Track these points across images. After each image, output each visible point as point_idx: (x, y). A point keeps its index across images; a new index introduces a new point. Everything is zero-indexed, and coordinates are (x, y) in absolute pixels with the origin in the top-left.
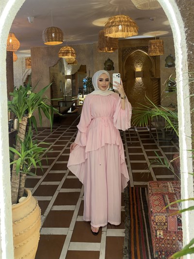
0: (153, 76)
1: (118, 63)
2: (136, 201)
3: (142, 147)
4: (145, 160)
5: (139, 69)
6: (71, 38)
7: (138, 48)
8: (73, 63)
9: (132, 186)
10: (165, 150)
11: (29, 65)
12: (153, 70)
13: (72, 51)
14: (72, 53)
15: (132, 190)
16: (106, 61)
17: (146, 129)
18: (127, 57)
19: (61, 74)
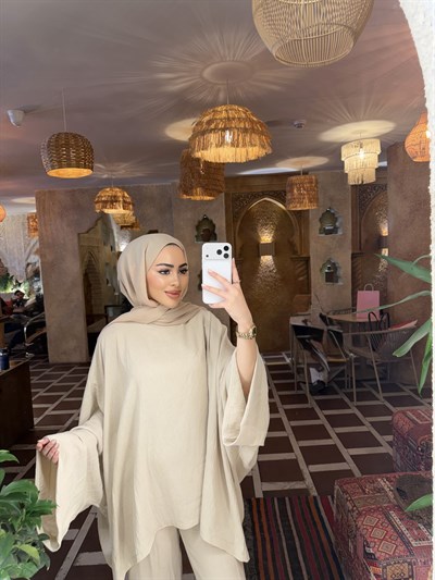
0: (295, 252)
1: (224, 225)
2: (270, 533)
3: (277, 400)
4: (284, 430)
5: (266, 238)
6: (122, 170)
7: (264, 194)
8: (132, 226)
9: (259, 494)
10: (323, 405)
11: (36, 230)
12: (296, 239)
13: (124, 197)
14: (124, 202)
15: (258, 506)
16: (199, 222)
17: (283, 359)
18: (243, 214)
19: (108, 248)
